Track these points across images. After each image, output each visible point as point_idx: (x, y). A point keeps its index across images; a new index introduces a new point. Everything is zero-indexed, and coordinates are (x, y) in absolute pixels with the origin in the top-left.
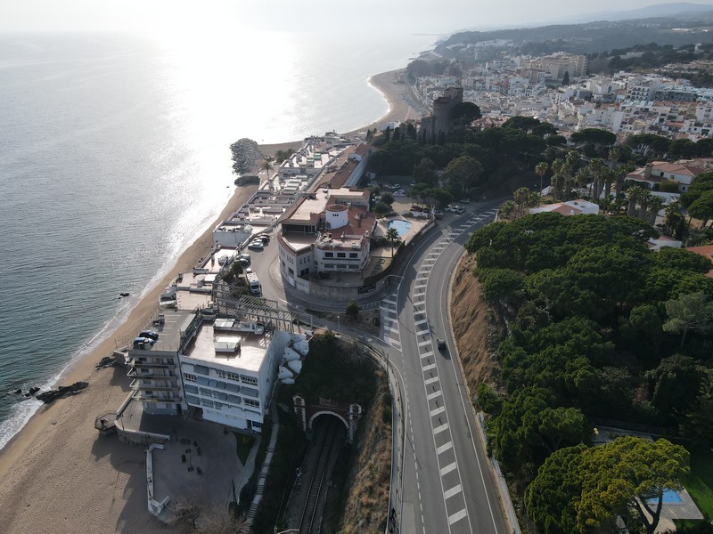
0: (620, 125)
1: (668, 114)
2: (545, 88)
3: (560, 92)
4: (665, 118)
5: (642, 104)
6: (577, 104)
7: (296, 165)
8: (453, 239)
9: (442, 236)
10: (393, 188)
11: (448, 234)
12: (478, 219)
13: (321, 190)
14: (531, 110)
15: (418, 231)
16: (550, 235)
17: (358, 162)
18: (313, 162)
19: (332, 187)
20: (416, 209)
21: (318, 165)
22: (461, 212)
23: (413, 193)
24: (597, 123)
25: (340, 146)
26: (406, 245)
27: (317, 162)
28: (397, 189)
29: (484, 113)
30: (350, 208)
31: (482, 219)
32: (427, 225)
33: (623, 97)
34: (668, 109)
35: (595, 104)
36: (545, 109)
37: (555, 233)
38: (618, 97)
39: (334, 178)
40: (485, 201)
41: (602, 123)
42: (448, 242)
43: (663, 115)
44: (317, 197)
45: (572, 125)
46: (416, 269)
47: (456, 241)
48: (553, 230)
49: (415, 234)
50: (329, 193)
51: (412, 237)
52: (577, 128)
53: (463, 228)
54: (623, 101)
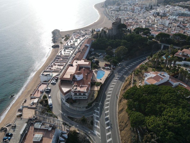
0: (168, 24)
1: (182, 21)
2: (145, 11)
3: (150, 12)
4: (182, 22)
5: (174, 17)
6: (155, 17)
7: (69, 45)
8: (118, 78)
9: (115, 77)
10: (99, 55)
11: (117, 76)
12: (126, 68)
13: (75, 61)
14: (141, 19)
15: (107, 76)
16: (155, 99)
17: (88, 47)
18: (75, 43)
19: (79, 60)
20: (106, 65)
21: (76, 44)
22: (121, 66)
23: (105, 59)
24: (161, 24)
25: (84, 36)
26: (103, 84)
27: (76, 43)
28: (101, 55)
29: (127, 20)
30: (84, 70)
31: (128, 69)
32: (110, 74)
33: (169, 14)
34: (182, 19)
35: (160, 17)
36: (145, 18)
37: (157, 98)
38: (167, 14)
39: (79, 55)
40: (129, 60)
41: (163, 24)
42: (117, 80)
43: (181, 21)
44: (73, 65)
45: (153, 24)
46: (106, 94)
47: (119, 80)
48: (156, 96)
49: (106, 78)
50: (78, 62)
51: (105, 79)
52: (155, 26)
53: (122, 73)
54: (169, 16)
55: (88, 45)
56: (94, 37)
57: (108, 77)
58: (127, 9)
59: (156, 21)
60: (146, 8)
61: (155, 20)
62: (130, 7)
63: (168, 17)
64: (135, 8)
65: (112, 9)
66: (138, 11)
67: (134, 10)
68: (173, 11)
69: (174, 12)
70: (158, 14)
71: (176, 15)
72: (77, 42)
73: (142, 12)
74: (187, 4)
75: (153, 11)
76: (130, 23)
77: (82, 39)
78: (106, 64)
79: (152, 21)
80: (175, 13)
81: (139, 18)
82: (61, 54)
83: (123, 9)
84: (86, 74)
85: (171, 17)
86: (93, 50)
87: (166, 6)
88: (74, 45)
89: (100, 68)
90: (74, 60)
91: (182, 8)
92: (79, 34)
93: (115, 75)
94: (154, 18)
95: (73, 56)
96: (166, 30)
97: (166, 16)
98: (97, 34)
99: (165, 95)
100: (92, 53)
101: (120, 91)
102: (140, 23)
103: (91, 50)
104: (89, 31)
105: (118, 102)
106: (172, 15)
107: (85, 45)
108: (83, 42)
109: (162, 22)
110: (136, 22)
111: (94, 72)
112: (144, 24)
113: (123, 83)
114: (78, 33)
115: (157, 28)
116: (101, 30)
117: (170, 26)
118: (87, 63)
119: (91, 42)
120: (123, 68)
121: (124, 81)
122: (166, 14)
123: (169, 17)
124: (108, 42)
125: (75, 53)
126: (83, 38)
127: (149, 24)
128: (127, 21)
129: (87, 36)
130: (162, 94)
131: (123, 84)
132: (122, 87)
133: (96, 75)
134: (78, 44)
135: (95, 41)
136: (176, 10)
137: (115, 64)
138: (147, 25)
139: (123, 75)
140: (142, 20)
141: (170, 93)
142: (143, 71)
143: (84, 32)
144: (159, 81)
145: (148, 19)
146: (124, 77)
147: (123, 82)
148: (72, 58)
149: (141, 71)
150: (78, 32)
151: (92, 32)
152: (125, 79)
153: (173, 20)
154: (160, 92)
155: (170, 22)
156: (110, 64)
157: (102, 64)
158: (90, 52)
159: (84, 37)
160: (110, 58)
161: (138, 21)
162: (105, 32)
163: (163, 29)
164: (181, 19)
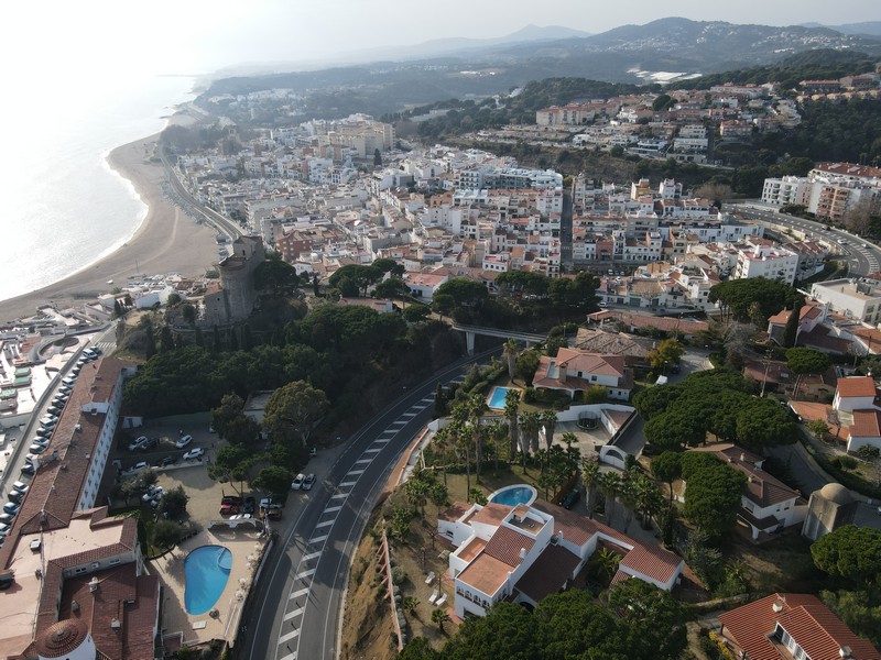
0: (460, 226)
1: (507, 206)
2: (355, 172)
8: (312, 571)
9: (291, 572)
10: (179, 445)
11: (303, 561)
12: (341, 496)
13: (28, 541)
14: (347, 209)
15: (247, 579)
17: (103, 416)
18: (14, 397)
19: (51, 525)
20: (232, 505)
21: (26, 404)
22: (309, 487)
23: (219, 473)
24: (433, 225)
25: (68, 341)
26: (231, 646)
27: (23, 394)
28: (188, 448)
29: (288, 221)
30: (98, 591)
31: (347, 495)
32: (260, 561)
33: (451, 184)
34: (506, 200)
35: (423, 196)
36: (364, 206)
38: (445, 182)
39: (54, 492)
40: (340, 442)
41: (440, 224)
42: (307, 586)
43: (503, 209)
44: (18, 578)
45: (404, 231)
47: (319, 579)
49: (244, 594)
50: (46, 549)
51: (240, 606)
52: (413, 237)
53: (323, 531)
54: (454, 189)
55: (102, 407)
56: (132, 348)
57: (253, 583)
58: (276, 167)
59: (410, 216)
60: (355, 159)
61: (403, 210)
62: (285, 158)
63: (454, 197)
64: (312, 164)
65: (203, 174)
66: (327, 174)
67: (307, 169)
68: (465, 172)
69: (470, 173)
70: (410, 184)
71: (480, 184)
72: (28, 384)
73: (343, 179)
74: (505, 138)
75: (388, 173)
76: (301, 233)
77: (58, 361)
78: (226, 500)
79: (396, 219)
80: (475, 179)
81: (338, 208)
83: (258, 167)
84: (116, 624)
85: (462, 195)
86: (137, 421)
87: (434, 151)
88: (13, 409)
89: (195, 531)
90: (21, 535)
91: (494, 157)
92: (37, 334)
93: (293, 553)
94: (399, 202)
95: (15, 488)
96: (460, 255)
97: (443, 191)
98: (146, 321)
100: (133, 447)
101: (339, 653)
102: (348, 231)
103: (126, 424)
104: (99, 307)
106: (463, 184)
107: (83, 413)
108: (68, 380)
109: (435, 219)
110: (330, 227)
111: (168, 570)
112: (365, 231)
113: (345, 593)
114: (32, 331)
115: (423, 248)
116: (164, 295)
117: (469, 233)
118: (112, 536)
119: (120, 380)
120: (325, 498)
121: (344, 580)
122: (439, 183)
123: (458, 197)
124: (215, 368)
125: (21, 465)
126: (69, 356)
127: (386, 234)
128: (287, 229)
129: (90, 337)
131: (343, 605)
132: (345, 626)
133: (179, 592)
134: (38, 398)
135: (139, 367)
136: (474, 167)
137: (279, 489)
138: (380, 236)
139: (330, 542)
140: (352, 217)
142: (430, 509)
143: (68, 316)
144: (521, 560)
145: (377, 208)
146: (338, 554)
147: (342, 589)
148: (10, 504)
149: (420, 509)
150: (26, 325)
151: (120, 311)
152: (348, 562)
153: (473, 207)
155: (465, 217)
156: (247, 490)
157: (205, 504)
158: (122, 440)
159: (74, 349)
160: (246, 462)
161: (335, 220)
162: (190, 313)
163: (450, 249)
164: (502, 200)
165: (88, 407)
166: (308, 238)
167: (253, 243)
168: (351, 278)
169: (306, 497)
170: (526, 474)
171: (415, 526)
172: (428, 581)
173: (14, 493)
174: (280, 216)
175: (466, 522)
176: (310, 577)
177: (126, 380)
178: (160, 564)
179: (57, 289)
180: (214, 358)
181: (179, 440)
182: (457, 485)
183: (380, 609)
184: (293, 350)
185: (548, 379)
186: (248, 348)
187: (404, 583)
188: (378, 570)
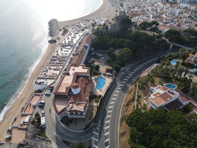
0: (178, 14)
1: (194, 10)
4: (193, 11)
5: (185, 5)
7: (67, 42)
8: (121, 88)
9: (117, 87)
10: (100, 56)
11: (119, 85)
12: (130, 75)
13: (72, 68)
14: (148, 6)
15: (108, 86)
16: (162, 131)
17: (87, 47)
18: (73, 40)
19: (76, 66)
20: (108, 71)
21: (75, 42)
22: (124, 71)
23: (107, 64)
24: (170, 13)
25: (83, 30)
26: (103, 97)
27: (74, 39)
28: (102, 57)
29: (133, 8)
30: (82, 80)
31: (132, 75)
32: (111, 83)
33: (179, 1)
34: (194, 8)
35: (170, 4)
36: (153, 6)
37: (164, 129)
39: (77, 60)
40: (133, 63)
41: (172, 13)
42: (119, 91)
44: (70, 74)
45: (162, 14)
46: (106, 110)
47: (122, 90)
48: (163, 126)
49: (107, 88)
50: (75, 70)
51: (106, 90)
52: (164, 16)
53: (125, 81)
54: (180, 3)
55: (87, 45)
56: (94, 34)
57: (109, 87)
59: (165, 10)
61: (163, 8)
63: (179, 5)
71: (188, 3)
72: (75, 38)
76: (135, 11)
77: (81, 34)
78: (107, 69)
79: (161, 10)
80: (187, 1)
81: (146, 6)
82: (58, 54)
84: (84, 86)
85: (181, 5)
86: (93, 49)
88: (73, 42)
89: (100, 74)
90: (71, 66)
93: (118, 83)
94: (163, 5)
95: (71, 57)
96: (176, 22)
97: (176, 3)
98: (98, 28)
99: (174, 126)
100: (92, 54)
101: (122, 105)
102: (147, 12)
103: (91, 49)
104: (90, 24)
105: (119, 120)
106: (183, 2)
107: (84, 46)
108: (82, 38)
109: (171, 11)
110: (143, 11)
111: (94, 79)
112: (151, 13)
113: (126, 94)
114: (77, 27)
115: (166, 19)
116: (103, 23)
117: (180, 16)
118: (86, 71)
119: (91, 40)
120: (127, 74)
121: (127, 92)
122: (176, 1)
123: (180, 5)
124: (110, 41)
125: (73, 53)
126: (83, 33)
127: (157, 14)
128: (132, 10)
129: (87, 30)
130: (171, 124)
131: (125, 96)
132: (125, 101)
133: (95, 84)
134: (77, 41)
135: (95, 38)
137: (118, 70)
138: (155, 14)
139: (126, 84)
140: (149, 9)
141: (180, 124)
142: (149, 83)
143: (84, 25)
144: (168, 101)
145: (156, 6)
146: (127, 86)
147: (126, 93)
148: (70, 60)
149: (147, 83)
150: (77, 25)
151: (93, 25)
152: (128, 89)
153: (184, 9)
154: (168, 121)
155: (180, 11)
156: (111, 68)
157: (103, 69)
158: (90, 52)
159: (84, 32)
160: (112, 63)
161: (144, 9)
162: (107, 28)
163: (173, 20)
165: (85, 45)
166: (137, 13)
167: (123, 13)
168: (145, 25)
169: (123, 73)
170: (175, 82)
171: (145, 86)
172: (145, 98)
173: (71, 58)
174: (131, 6)
175: (157, 88)
176: (120, 89)
177: (92, 40)
178: (93, 78)
179: (83, 18)
180: (110, 39)
181: (100, 55)
182: (157, 80)
183: (133, 100)
184: (127, 40)
185: (190, 60)
186: (117, 38)
187: (139, 97)
188: (134, 92)
